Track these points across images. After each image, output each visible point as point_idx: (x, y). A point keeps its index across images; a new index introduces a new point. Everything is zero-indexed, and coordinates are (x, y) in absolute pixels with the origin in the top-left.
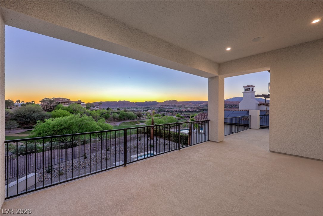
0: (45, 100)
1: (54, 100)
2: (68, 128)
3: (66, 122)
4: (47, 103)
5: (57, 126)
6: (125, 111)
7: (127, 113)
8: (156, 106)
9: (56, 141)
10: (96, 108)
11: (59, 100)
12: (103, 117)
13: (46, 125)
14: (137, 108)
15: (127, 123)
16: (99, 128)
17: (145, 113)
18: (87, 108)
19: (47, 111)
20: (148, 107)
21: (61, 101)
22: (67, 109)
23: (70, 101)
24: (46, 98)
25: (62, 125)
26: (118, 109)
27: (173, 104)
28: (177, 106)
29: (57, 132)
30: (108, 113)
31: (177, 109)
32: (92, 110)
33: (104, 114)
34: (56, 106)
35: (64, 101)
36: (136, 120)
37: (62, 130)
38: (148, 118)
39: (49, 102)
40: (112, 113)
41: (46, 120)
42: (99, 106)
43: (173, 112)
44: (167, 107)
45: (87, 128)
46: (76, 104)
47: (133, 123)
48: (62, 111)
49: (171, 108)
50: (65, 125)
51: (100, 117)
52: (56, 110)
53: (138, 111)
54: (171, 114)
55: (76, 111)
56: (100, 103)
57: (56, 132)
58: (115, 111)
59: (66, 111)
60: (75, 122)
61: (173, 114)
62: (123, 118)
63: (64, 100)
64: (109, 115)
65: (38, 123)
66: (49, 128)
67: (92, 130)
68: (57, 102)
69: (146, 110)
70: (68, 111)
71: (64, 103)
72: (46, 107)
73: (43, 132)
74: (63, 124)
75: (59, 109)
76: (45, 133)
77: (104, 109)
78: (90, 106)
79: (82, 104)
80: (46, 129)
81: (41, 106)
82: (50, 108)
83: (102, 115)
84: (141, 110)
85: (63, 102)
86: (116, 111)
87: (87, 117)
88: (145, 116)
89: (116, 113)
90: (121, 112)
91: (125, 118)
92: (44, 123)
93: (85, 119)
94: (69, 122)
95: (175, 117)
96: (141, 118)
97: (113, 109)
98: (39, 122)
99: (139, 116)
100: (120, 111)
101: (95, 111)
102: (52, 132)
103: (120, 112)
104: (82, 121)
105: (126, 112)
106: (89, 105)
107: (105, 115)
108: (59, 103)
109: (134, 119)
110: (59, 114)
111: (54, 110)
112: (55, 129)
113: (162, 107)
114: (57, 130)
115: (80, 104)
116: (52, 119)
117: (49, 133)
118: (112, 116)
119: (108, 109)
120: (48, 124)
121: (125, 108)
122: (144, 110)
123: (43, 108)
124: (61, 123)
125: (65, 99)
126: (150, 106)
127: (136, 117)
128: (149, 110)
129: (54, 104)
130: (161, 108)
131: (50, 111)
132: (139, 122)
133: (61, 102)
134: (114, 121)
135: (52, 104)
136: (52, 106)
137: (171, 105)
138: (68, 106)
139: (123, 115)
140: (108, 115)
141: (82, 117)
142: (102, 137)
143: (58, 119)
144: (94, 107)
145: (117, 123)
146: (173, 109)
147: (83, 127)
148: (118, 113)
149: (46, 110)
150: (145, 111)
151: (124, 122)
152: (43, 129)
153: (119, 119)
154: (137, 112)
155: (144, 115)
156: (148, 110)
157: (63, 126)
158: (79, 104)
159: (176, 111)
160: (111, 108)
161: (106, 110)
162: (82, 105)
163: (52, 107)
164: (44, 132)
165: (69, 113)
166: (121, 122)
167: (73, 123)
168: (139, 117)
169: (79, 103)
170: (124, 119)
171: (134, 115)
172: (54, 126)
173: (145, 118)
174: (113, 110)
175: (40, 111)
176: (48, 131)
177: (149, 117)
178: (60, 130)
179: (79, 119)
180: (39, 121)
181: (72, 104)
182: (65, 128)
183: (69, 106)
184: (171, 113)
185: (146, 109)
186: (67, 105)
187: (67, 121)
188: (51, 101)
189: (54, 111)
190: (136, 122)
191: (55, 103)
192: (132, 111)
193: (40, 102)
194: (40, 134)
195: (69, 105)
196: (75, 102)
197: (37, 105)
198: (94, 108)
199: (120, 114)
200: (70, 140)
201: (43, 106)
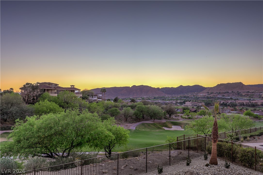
0: (27, 86)
1: (37, 86)
2: (60, 133)
3: (57, 123)
4: (28, 91)
5: (43, 130)
6: (145, 103)
7: (148, 108)
8: (201, 95)
9: (42, 155)
10: (96, 98)
11: (44, 86)
12: (108, 113)
13: (27, 127)
14: (164, 99)
15: (149, 125)
16: (109, 136)
17: (181, 107)
18: (83, 98)
19: (29, 103)
20: (184, 97)
21: (47, 87)
22: (55, 101)
23: (60, 87)
24: (27, 84)
25: (51, 128)
26: (133, 101)
27: (235, 91)
28: (244, 94)
29: (44, 140)
30: (116, 106)
31: (245, 100)
32: (91, 102)
33: (110, 108)
34: (40, 95)
35: (51, 88)
36: (164, 121)
37: (51, 136)
38: (186, 117)
39: (31, 90)
40: (122, 107)
41: (27, 118)
42: (101, 95)
43: (236, 105)
44: (223, 96)
45: (91, 134)
46: (68, 92)
47: (158, 126)
48: (49, 103)
49: (231, 99)
50: (56, 127)
51: (104, 113)
52: (40, 102)
53: (166, 104)
54: (232, 110)
55: (67, 103)
56: (104, 90)
57: (42, 139)
58: (127, 103)
59: (54, 104)
60: (71, 123)
61: (235, 110)
62: (142, 115)
63: (51, 86)
64: (119, 111)
65: (17, 124)
66: (33, 133)
67: (99, 138)
68: (42, 89)
69: (181, 101)
70: (56, 103)
71: (52, 90)
72: (27, 97)
73: (24, 139)
74: (53, 126)
75: (45, 100)
76: (27, 140)
77: (109, 100)
78: (88, 96)
79: (76, 91)
80: (28, 134)
81: (21, 96)
82: (32, 98)
83: (107, 110)
84: (172, 103)
85: (50, 90)
86: (130, 104)
87: (89, 115)
88: (181, 113)
89: (129, 106)
90: (138, 106)
91: (145, 116)
92: (26, 124)
93: (86, 118)
94: (62, 122)
95: (242, 116)
96: (173, 116)
97: (123, 99)
98: (18, 122)
99: (170, 112)
100: (135, 104)
101: (95, 103)
102: (36, 140)
103: (136, 106)
104: (81, 121)
105: (147, 106)
106: (86, 93)
107: (112, 111)
108: (45, 90)
109: (160, 119)
110: (45, 109)
111: (37, 101)
112: (40, 134)
113: (211, 95)
114: (43, 136)
115: (74, 91)
116: (36, 117)
117: (32, 140)
118: (122, 112)
119: (116, 100)
120: (30, 124)
121: (143, 99)
122: (177, 103)
123: (24, 98)
124: (49, 124)
125: (52, 84)
126: (189, 95)
127: (165, 115)
128: (187, 101)
129: (38, 92)
130: (211, 98)
131: (33, 103)
132: (169, 125)
133: (47, 89)
134: (126, 120)
135: (35, 93)
136: (35, 95)
137: (230, 91)
138: (56, 95)
139: (142, 111)
140: (116, 110)
141: (82, 115)
142: (110, 151)
143: (45, 117)
144: (94, 97)
145: (131, 124)
146: (235, 100)
147: (83, 132)
148: (133, 107)
149: (27, 102)
150: (180, 103)
151: (143, 124)
152: (23, 133)
153: (134, 117)
154: (164, 106)
155: (179, 111)
156: (184, 102)
157: (53, 130)
158: (72, 93)
159: (242, 105)
160: (120, 98)
161: (113, 101)
162: (77, 93)
163: (35, 98)
164: (26, 138)
165: (58, 106)
166: (138, 123)
167: (68, 124)
168: (170, 116)
169: (72, 91)
170: (143, 118)
171: (160, 111)
172: (39, 129)
173: (181, 117)
174: (125, 102)
175: (20, 104)
176: (31, 138)
177: (188, 115)
178: (49, 136)
179: (78, 118)
180: (18, 120)
181: (62, 92)
182: (56, 134)
183: (58, 96)
184: (232, 108)
185: (181, 99)
186: (55, 93)
187: (59, 121)
188: (34, 88)
189: (37, 103)
190: (164, 123)
191: (39, 90)
192: (156, 103)
193: (20, 90)
194: (19, 141)
195: (58, 94)
196: (67, 89)
197: (17, 94)
198: (94, 99)
199: (136, 108)
200: (63, 154)
201: (24, 96)
